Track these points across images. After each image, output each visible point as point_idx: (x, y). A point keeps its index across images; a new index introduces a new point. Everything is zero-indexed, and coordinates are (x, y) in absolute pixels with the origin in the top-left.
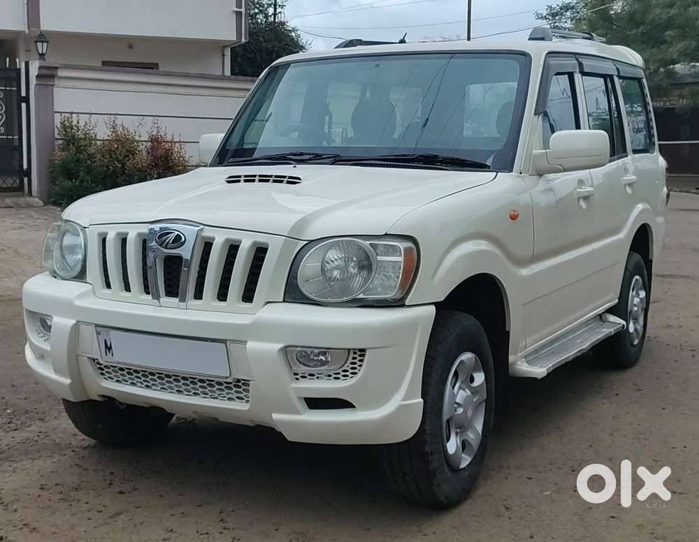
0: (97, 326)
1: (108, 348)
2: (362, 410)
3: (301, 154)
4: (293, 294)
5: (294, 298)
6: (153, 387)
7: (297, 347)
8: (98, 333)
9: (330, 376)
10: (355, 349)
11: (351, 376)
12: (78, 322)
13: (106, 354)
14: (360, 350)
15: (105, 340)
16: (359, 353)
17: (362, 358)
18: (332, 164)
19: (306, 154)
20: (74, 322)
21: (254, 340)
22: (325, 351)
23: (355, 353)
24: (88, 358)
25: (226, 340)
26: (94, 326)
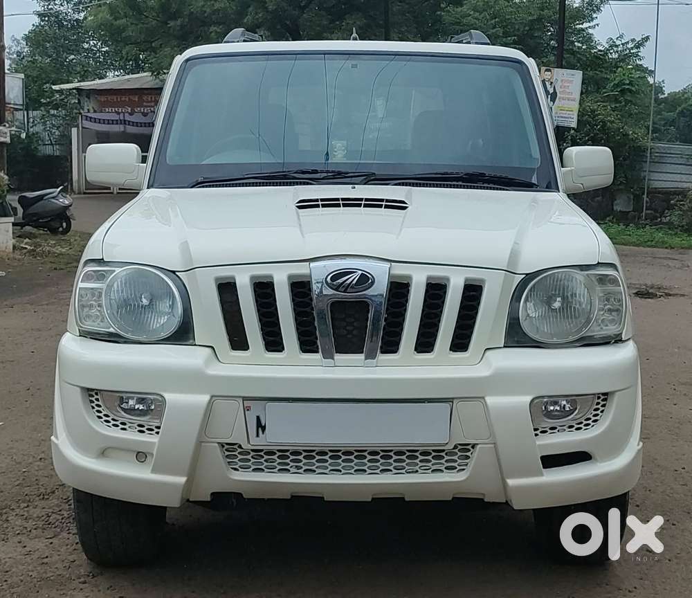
0: (245, 399)
1: (261, 427)
2: (603, 461)
3: (315, 172)
4: (516, 336)
5: (518, 342)
6: (318, 471)
7: (543, 397)
8: (247, 409)
9: (571, 427)
10: (599, 394)
11: (592, 424)
12: (212, 397)
13: (258, 436)
14: (604, 394)
15: (258, 418)
16: (602, 397)
17: (605, 403)
18: (365, 184)
19: (322, 172)
20: (206, 398)
21: (491, 395)
22: (574, 399)
23: (599, 398)
24: (218, 443)
25: (453, 398)
26: (240, 401)
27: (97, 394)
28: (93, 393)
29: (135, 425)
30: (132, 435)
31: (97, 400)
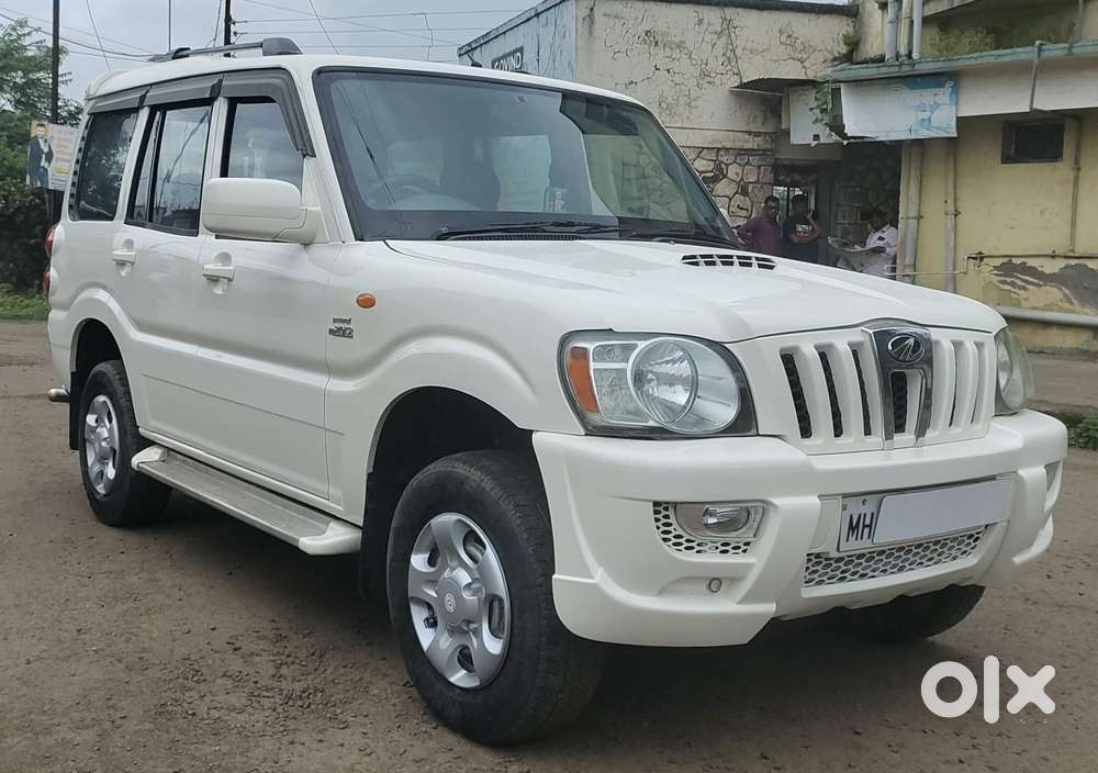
0: (845, 496)
1: (853, 528)
12: (819, 497)
15: (852, 516)
20: (815, 499)
26: (841, 499)
27: (666, 509)
28: (661, 509)
29: (719, 545)
30: (712, 558)
31: (666, 517)
